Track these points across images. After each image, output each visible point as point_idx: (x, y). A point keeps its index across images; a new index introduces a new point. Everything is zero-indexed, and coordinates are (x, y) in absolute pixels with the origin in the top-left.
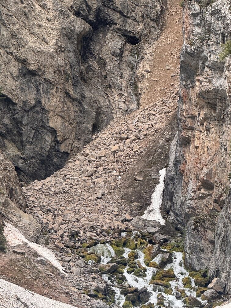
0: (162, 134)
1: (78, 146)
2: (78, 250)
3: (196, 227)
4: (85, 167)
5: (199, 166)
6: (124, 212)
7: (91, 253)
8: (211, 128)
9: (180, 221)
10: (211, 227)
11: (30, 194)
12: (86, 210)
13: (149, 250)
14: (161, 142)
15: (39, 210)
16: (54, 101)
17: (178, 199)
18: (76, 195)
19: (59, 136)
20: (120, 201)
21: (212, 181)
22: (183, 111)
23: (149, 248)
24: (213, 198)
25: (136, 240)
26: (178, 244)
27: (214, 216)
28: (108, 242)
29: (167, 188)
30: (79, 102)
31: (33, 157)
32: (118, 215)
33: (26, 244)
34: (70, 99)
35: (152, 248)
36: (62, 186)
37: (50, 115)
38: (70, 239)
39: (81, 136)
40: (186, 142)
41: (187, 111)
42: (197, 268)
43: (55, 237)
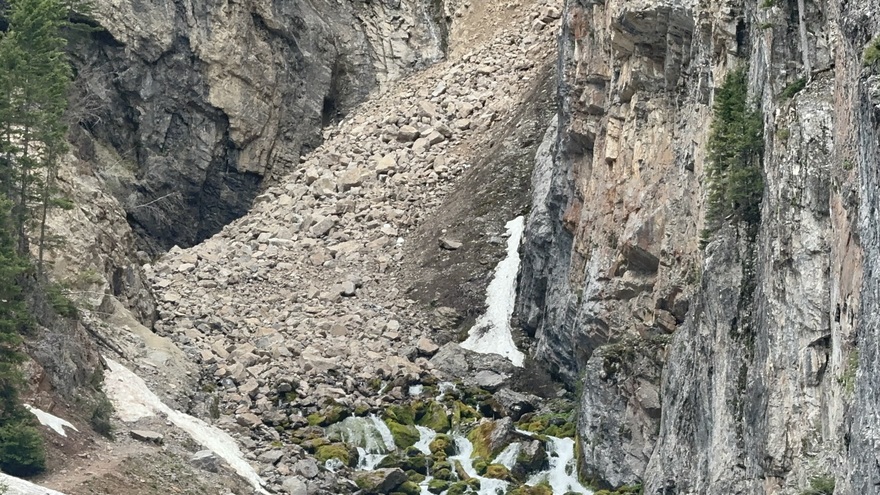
0: (512, 126)
1: (287, 157)
2: (298, 433)
3: (610, 373)
4: (307, 213)
5: (617, 212)
6: (416, 331)
7: (333, 441)
8: (650, 111)
9: (565, 355)
10: (650, 373)
11: (163, 283)
12: (313, 325)
13: (485, 432)
14: (510, 146)
15: (191, 324)
16: (221, 36)
17: (560, 299)
18: (286, 286)
19: (234, 129)
20: (402, 302)
21: (653, 250)
22: (573, 65)
23: (483, 426)
24: (657, 296)
25: (450, 407)
26: (560, 416)
27: (659, 344)
28: (375, 412)
29: (530, 269)
30: (287, 39)
31: (166, 186)
32: (398, 339)
33: (164, 416)
34: (263, 33)
35: (494, 427)
36: (250, 263)
37: (213, 73)
38: (275, 404)
39: (294, 130)
40: (580, 148)
41: (584, 65)
42: (614, 481)
43: (236, 397)
